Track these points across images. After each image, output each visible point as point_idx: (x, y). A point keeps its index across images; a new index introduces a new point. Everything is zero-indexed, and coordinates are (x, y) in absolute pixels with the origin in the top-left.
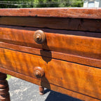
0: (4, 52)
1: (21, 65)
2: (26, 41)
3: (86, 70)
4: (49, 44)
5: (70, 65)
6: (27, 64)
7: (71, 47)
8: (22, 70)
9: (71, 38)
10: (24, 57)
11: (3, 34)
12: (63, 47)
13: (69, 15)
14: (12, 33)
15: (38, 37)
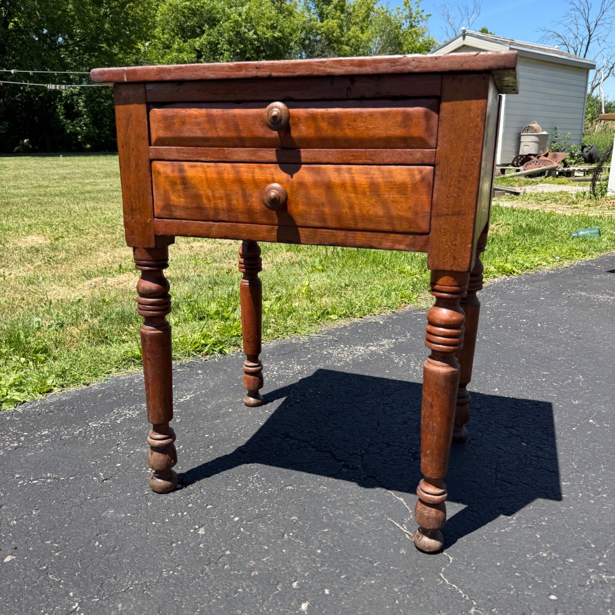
0: (181, 170)
1: (228, 198)
2: (244, 134)
3: (368, 174)
4: (294, 134)
5: (338, 170)
6: (244, 190)
7: (338, 133)
8: (230, 209)
9: (335, 114)
10: (238, 172)
11: (183, 123)
12: (324, 134)
13: (329, 70)
14: (210, 119)
15: (275, 113)
